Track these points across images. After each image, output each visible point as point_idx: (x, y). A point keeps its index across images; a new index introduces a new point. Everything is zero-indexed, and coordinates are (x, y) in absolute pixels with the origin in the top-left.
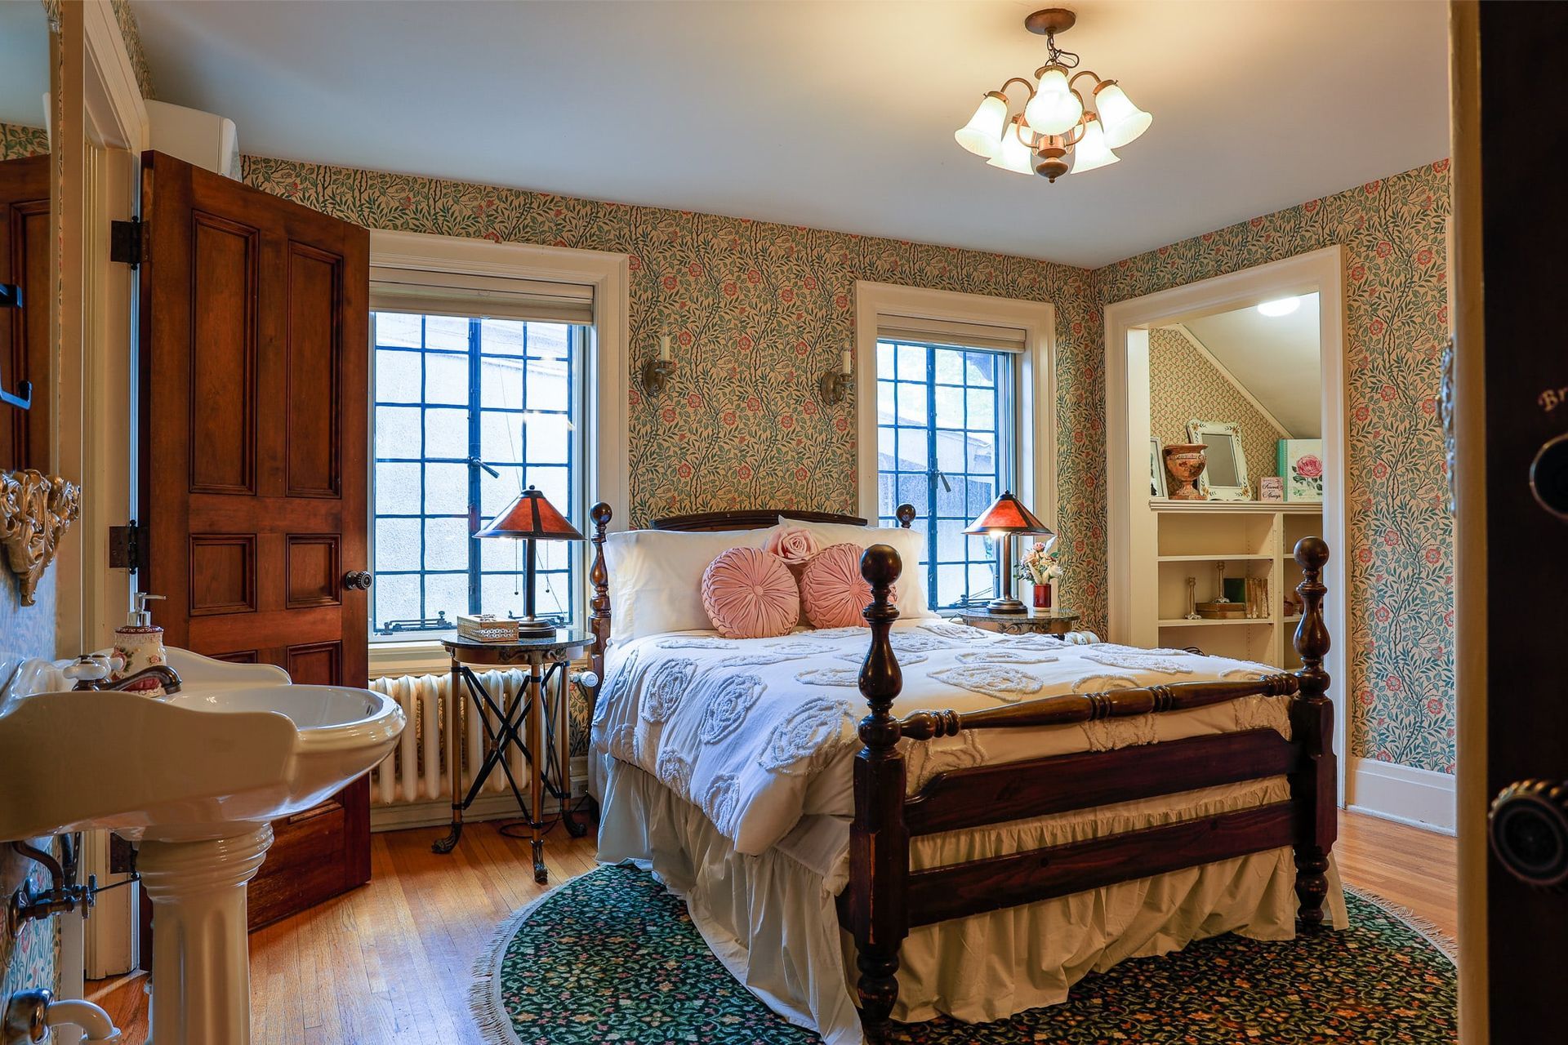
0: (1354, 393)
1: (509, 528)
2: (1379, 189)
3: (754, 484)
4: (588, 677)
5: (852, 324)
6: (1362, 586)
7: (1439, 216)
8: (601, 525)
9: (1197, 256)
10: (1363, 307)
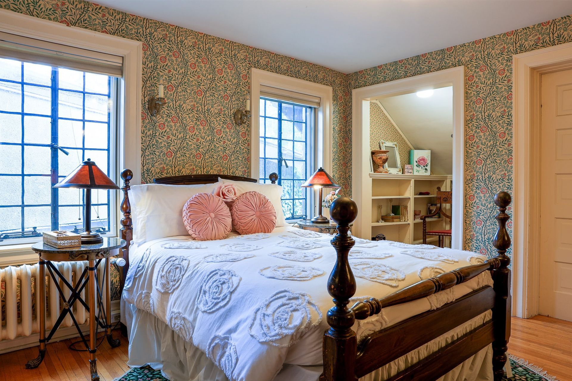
0: (468, 129)
1: (76, 182)
2: (481, 43)
3: (203, 162)
4: (121, 262)
5: (249, 88)
6: (470, 211)
7: (509, 55)
8: (127, 181)
9: (396, 69)
10: (473, 93)
